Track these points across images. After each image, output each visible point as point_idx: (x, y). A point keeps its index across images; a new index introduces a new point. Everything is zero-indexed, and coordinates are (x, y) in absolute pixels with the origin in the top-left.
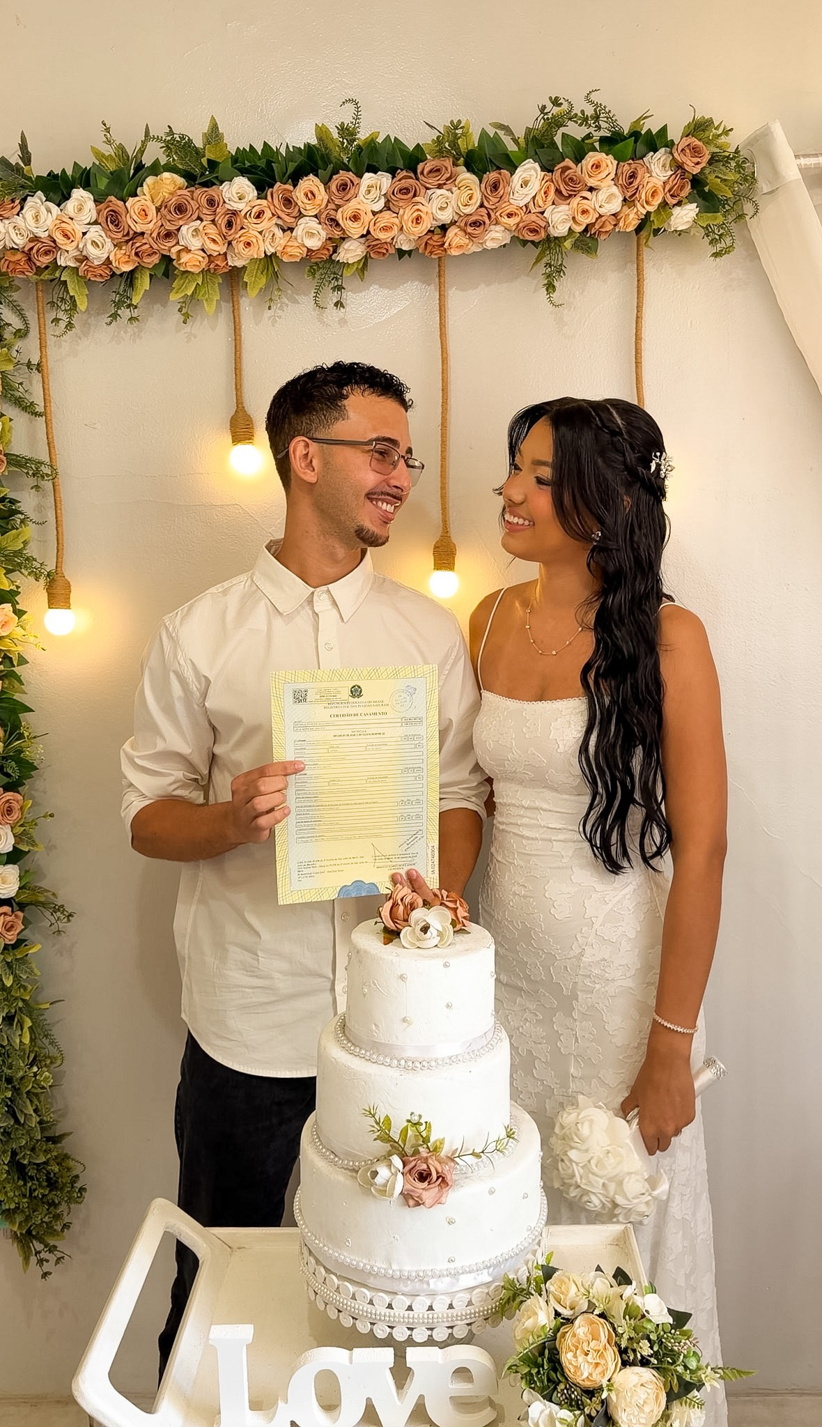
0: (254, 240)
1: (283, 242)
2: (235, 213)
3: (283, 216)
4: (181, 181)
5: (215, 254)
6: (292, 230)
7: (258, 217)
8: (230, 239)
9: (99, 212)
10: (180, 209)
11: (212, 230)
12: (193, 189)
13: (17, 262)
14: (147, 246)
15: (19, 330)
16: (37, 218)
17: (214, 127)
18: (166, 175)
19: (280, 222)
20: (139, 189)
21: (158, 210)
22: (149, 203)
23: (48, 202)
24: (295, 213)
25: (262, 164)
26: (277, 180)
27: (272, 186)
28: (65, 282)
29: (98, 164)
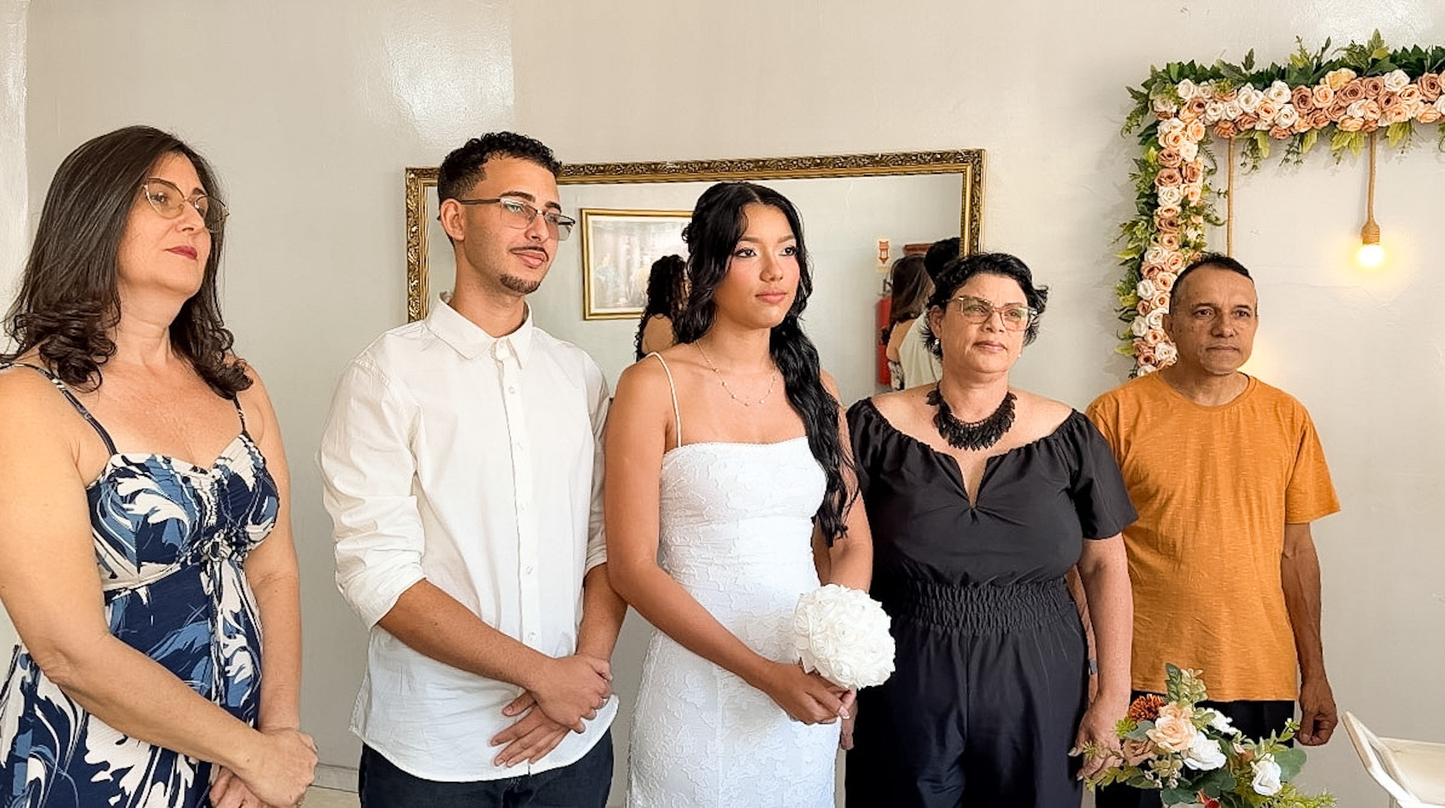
0: (1404, 110)
1: (1423, 111)
2: (1393, 94)
3: (1429, 94)
4: (1353, 74)
5: (1370, 120)
6: (1432, 103)
7: (1409, 96)
8: (1385, 110)
9: (1292, 96)
10: (1354, 92)
11: (1374, 106)
12: (1361, 78)
13: (1228, 129)
14: (1323, 117)
15: (1211, 170)
16: (1247, 101)
17: (1377, 36)
18: (1344, 70)
19: (1424, 98)
20: (1322, 80)
21: (1335, 93)
22: (1330, 89)
23: (1256, 91)
24: (1438, 92)
25: (1413, 60)
26: (1426, 69)
27: (1422, 75)
28: (1256, 140)
29: (1291, 63)
